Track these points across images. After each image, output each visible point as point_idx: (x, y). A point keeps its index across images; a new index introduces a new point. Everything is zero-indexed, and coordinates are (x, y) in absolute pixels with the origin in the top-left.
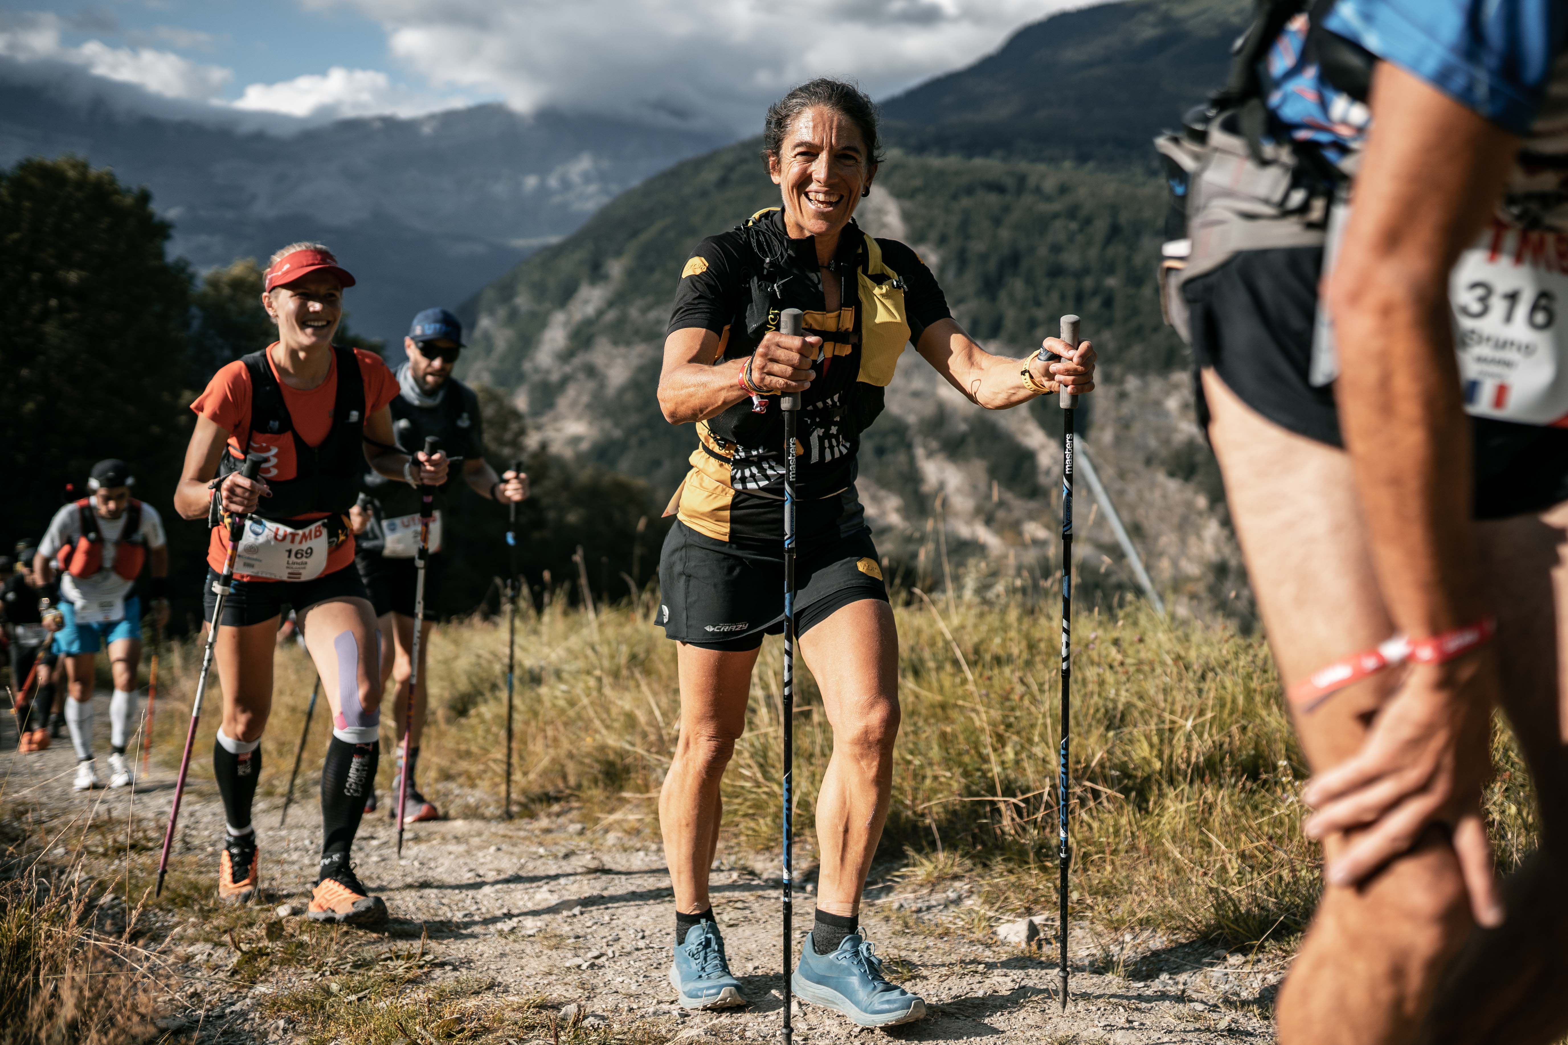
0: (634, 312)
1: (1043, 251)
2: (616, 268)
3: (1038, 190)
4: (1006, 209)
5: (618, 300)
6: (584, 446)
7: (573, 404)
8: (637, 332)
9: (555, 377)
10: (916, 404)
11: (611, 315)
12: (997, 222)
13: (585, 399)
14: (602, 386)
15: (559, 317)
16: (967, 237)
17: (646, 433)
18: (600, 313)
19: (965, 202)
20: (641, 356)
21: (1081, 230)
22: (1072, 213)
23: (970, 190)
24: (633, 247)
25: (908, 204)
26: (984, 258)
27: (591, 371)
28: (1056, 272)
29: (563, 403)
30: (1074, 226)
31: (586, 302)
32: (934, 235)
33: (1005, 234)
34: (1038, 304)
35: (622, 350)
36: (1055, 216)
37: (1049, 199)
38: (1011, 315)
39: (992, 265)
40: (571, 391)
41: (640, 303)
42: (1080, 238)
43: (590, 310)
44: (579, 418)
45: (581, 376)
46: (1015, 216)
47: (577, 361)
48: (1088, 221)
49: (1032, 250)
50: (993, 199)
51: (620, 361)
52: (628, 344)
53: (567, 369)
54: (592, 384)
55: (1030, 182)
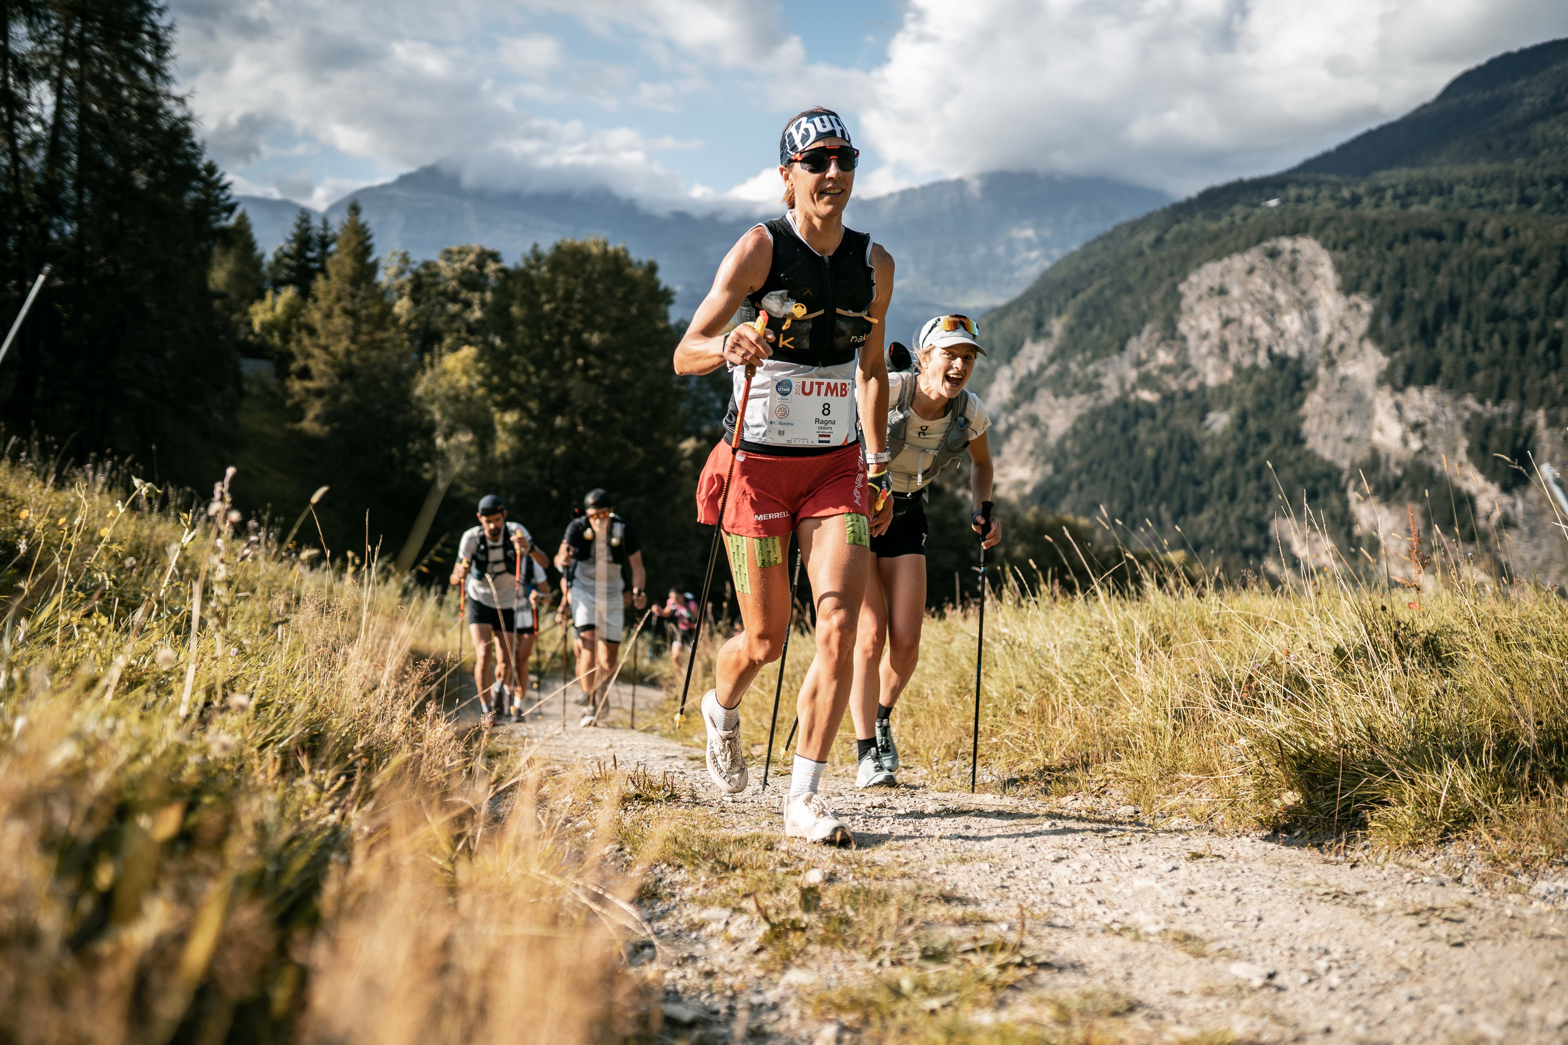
0: (1073, 367)
1: (1484, 296)
2: (1057, 326)
3: (1479, 235)
4: (1444, 256)
5: (1060, 354)
6: (1028, 490)
7: (1019, 451)
8: (1076, 385)
9: (1001, 426)
10: (1350, 449)
11: (1052, 370)
12: (1435, 269)
13: (1029, 446)
14: (1044, 435)
15: (1005, 372)
16: (1404, 286)
17: (1084, 477)
18: (1042, 368)
19: (1400, 250)
20: (1080, 407)
21: (1525, 274)
22: (1516, 257)
23: (1406, 240)
24: (1073, 305)
25: (1342, 256)
26: (1420, 305)
27: (1034, 421)
28: (1497, 316)
29: (1008, 450)
30: (1517, 270)
31: (1031, 358)
32: (1368, 284)
33: (1442, 279)
34: (1477, 348)
35: (1062, 400)
36: (1498, 261)
37: (1491, 244)
38: (1448, 359)
39: (1429, 312)
40: (1016, 439)
41: (1079, 357)
42: (1524, 282)
43: (1034, 366)
44: (1023, 464)
45: (1025, 426)
46: (1454, 262)
47: (1020, 412)
48: (1534, 264)
49: (1471, 295)
50: (1431, 245)
51: (1060, 412)
52: (1069, 395)
53: (1012, 420)
54: (1035, 433)
55: (1470, 228)
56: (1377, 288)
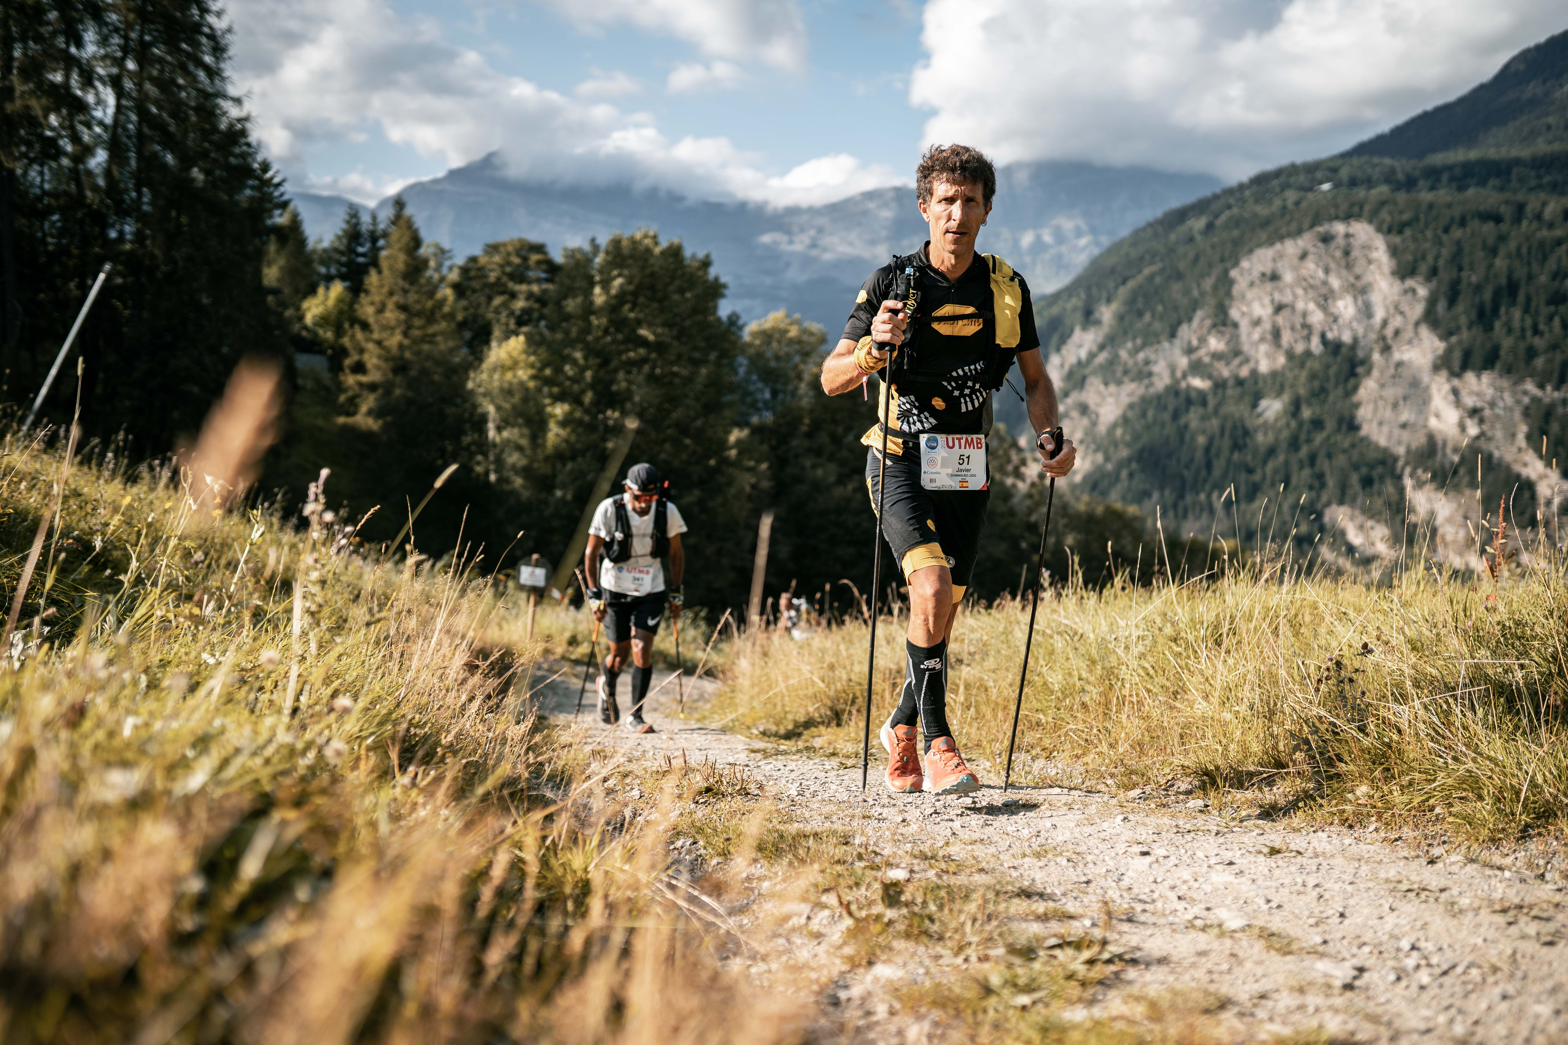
0: (1123, 354)
1: (1543, 278)
2: (1107, 314)
3: (1539, 217)
4: (1502, 238)
5: (1110, 342)
6: (1078, 478)
8: (1126, 372)
10: (1405, 435)
11: (1102, 357)
12: (1493, 252)
14: (1094, 424)
15: (1054, 361)
16: (1460, 269)
17: (1134, 465)
18: (1092, 356)
19: (1457, 233)
20: (1130, 395)
23: (1463, 223)
24: (1123, 293)
25: (1397, 240)
26: (1478, 288)
27: (1084, 409)
28: (1558, 299)
31: (1080, 346)
32: (1424, 268)
33: (1500, 263)
34: (1536, 331)
35: (1112, 388)
36: (1558, 243)
37: (1551, 226)
38: (1507, 343)
39: (1487, 295)
41: (1129, 345)
43: (1083, 354)
45: (1075, 414)
46: (1513, 245)
49: (1530, 277)
50: (1488, 228)
51: (1110, 400)
52: (1119, 383)
54: (1085, 421)
55: (1529, 209)
56: (1434, 272)
